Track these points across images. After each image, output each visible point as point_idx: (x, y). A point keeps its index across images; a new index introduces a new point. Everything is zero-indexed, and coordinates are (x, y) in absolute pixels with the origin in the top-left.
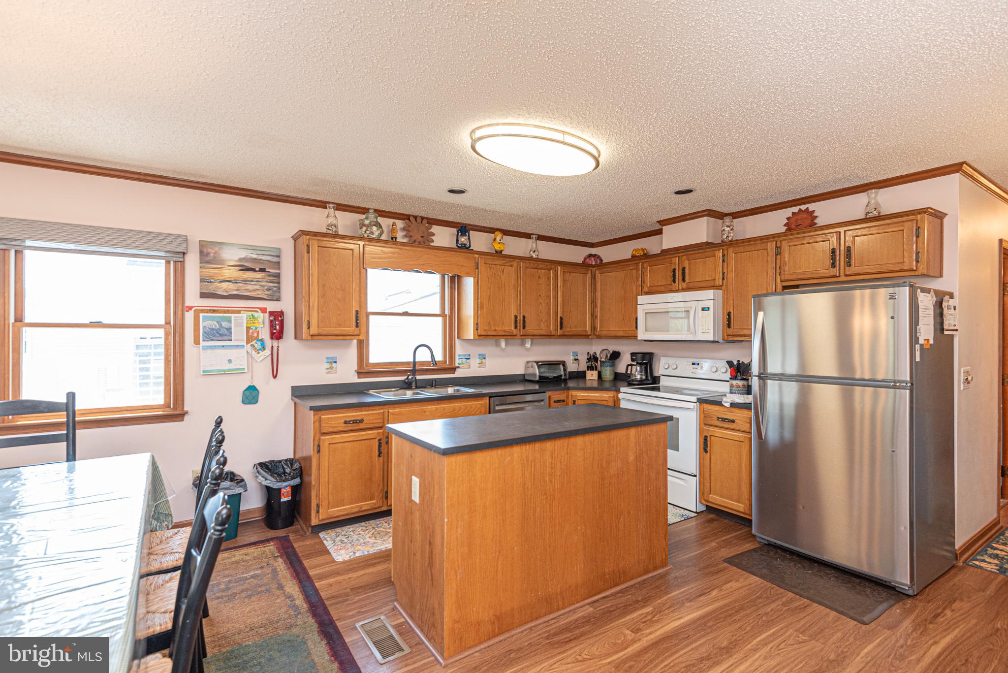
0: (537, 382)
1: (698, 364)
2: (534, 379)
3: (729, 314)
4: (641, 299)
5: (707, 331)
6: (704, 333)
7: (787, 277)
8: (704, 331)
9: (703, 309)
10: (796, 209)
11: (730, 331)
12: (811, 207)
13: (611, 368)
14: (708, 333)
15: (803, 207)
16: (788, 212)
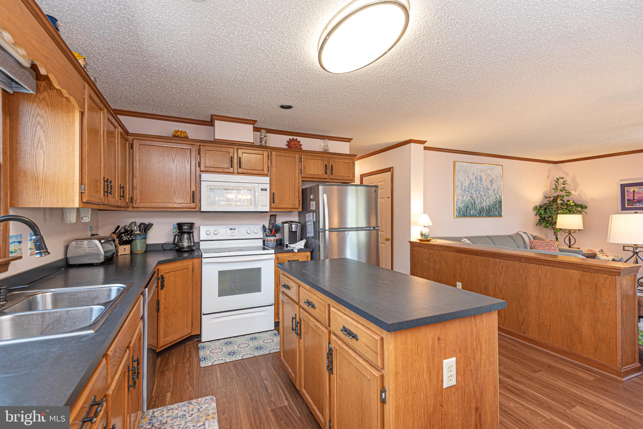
0: (101, 264)
1: (235, 229)
2: (96, 261)
3: (274, 194)
4: (204, 176)
5: (265, 205)
6: (262, 206)
7: (305, 176)
8: (263, 205)
9: (262, 190)
10: (291, 137)
11: (273, 205)
12: (299, 139)
13: (143, 241)
14: (265, 206)
15: (295, 138)
16: (288, 138)
